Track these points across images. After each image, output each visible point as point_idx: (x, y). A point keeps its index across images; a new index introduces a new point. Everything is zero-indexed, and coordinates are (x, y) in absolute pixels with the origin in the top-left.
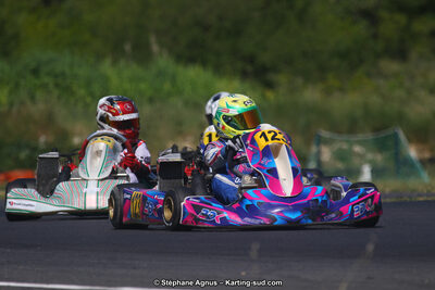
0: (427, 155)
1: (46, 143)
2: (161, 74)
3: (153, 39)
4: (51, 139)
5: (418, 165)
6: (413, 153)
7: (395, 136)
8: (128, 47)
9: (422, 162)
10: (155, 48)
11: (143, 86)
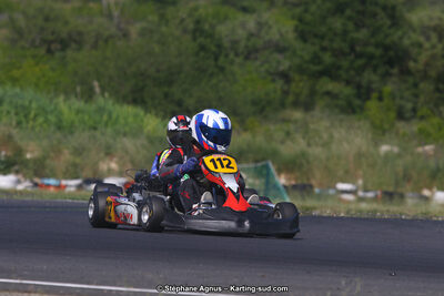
0: (293, 182)
1: (6, 156)
2: (101, 110)
3: (96, 84)
4: (10, 153)
5: (282, 189)
6: (282, 180)
7: (267, 167)
8: (78, 89)
9: (285, 187)
10: (97, 90)
11: (86, 118)
